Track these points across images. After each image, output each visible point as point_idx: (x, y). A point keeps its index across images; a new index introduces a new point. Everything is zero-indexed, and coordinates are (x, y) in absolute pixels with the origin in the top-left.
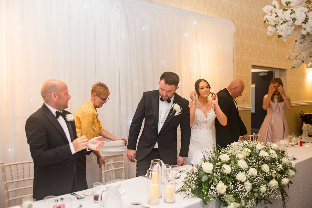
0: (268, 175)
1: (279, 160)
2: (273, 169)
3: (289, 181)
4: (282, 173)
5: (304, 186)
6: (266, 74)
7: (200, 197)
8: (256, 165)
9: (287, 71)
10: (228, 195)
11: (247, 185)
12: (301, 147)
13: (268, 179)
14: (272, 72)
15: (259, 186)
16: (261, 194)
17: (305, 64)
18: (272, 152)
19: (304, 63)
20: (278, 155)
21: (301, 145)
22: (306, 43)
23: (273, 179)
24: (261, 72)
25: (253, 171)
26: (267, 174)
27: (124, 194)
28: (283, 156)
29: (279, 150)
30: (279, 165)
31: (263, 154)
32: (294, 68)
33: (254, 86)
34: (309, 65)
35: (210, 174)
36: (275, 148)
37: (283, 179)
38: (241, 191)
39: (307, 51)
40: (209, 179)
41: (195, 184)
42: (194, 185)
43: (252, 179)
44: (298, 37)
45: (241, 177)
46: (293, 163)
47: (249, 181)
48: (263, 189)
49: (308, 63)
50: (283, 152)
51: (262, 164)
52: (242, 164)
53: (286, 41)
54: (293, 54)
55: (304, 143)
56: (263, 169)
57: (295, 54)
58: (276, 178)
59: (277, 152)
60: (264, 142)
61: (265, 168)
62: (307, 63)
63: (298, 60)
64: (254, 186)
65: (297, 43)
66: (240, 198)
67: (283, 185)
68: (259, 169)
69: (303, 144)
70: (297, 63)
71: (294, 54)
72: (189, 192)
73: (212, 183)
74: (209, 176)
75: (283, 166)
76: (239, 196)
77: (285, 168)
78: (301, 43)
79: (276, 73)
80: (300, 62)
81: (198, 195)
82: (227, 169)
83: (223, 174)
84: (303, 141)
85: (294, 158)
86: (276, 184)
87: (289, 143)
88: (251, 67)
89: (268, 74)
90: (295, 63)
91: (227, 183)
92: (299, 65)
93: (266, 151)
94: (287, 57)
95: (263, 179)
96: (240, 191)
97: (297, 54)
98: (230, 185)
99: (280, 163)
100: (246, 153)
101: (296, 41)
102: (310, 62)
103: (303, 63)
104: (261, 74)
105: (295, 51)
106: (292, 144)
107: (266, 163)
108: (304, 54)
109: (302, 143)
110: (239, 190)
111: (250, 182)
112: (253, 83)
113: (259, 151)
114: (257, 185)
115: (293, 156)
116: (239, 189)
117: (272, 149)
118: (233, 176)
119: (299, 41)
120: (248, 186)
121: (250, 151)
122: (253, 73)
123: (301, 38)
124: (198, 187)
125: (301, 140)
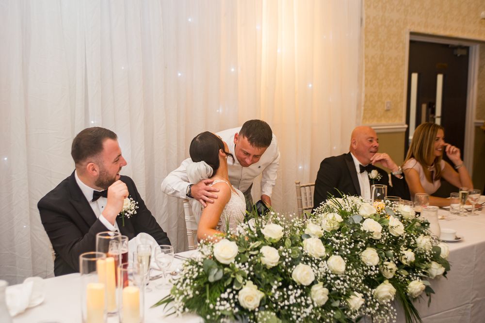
0: (373, 273)
1: (409, 241)
2: (389, 261)
3: (424, 287)
4: (412, 268)
5: (478, 299)
7: (200, 315)
8: (348, 250)
10: (263, 313)
11: (317, 293)
13: (373, 282)
15: (347, 296)
16: (349, 313)
18: (393, 222)
20: (408, 229)
23: (385, 282)
25: (337, 263)
26: (371, 270)
27: (41, 304)
30: (405, 252)
31: (372, 227)
35: (227, 266)
36: (405, 216)
37: (411, 281)
38: (299, 305)
40: (226, 276)
41: (192, 287)
42: (189, 288)
43: (332, 279)
45: (302, 274)
46: (445, 250)
47: (322, 283)
48: (356, 301)
50: (425, 225)
51: (364, 248)
52: (313, 247)
56: (363, 259)
58: (394, 281)
61: (370, 257)
64: (334, 295)
66: (293, 319)
67: (411, 294)
68: (353, 260)
72: (178, 303)
73: (231, 286)
74: (226, 269)
75: (416, 256)
76: (291, 315)
77: (421, 259)
81: (199, 309)
82: (270, 257)
83: (257, 266)
85: (457, 238)
86: (390, 292)
88: (408, 36)
91: (265, 287)
93: (378, 220)
95: (360, 281)
96: (294, 305)
98: (273, 291)
99: (408, 247)
100: (331, 223)
107: (376, 247)
110: (291, 302)
111: (326, 285)
113: (361, 220)
114: (343, 294)
115: (455, 233)
116: (292, 300)
118: (286, 271)
120: (320, 294)
121: (339, 219)
124: (197, 292)
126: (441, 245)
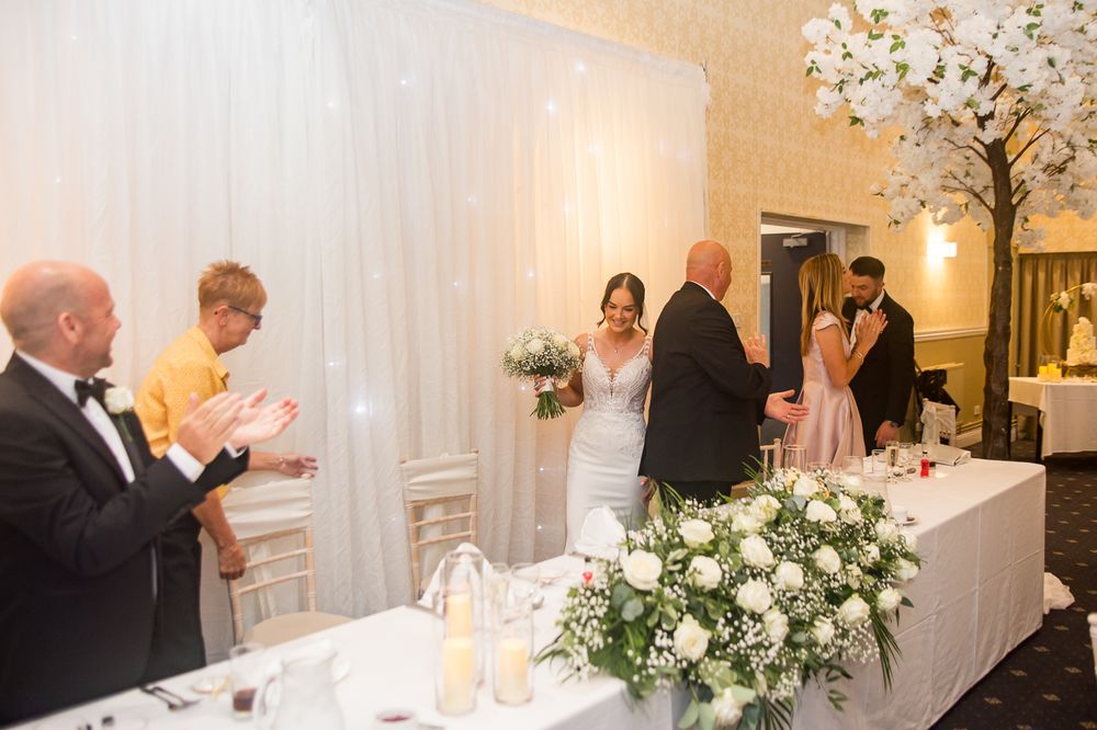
0: (836, 585)
1: (868, 529)
2: (851, 563)
3: (900, 599)
4: (877, 571)
5: (941, 606)
6: (804, 242)
7: (619, 676)
8: (800, 552)
9: (870, 233)
10: (714, 663)
11: (775, 623)
12: (925, 479)
13: (835, 598)
14: (824, 235)
15: (811, 624)
16: (819, 650)
17: (930, 210)
18: (846, 503)
19: (927, 208)
20: (864, 511)
21: (924, 473)
22: (932, 147)
23: (853, 596)
24: (788, 236)
25: (790, 574)
26: (834, 579)
27: (346, 677)
28: (878, 515)
29: (865, 497)
30: (867, 548)
31: (819, 512)
32: (897, 222)
33: (766, 279)
34: (940, 215)
35: (649, 593)
36: (854, 492)
37: (881, 591)
38: (758, 646)
39: (936, 171)
40: (649, 610)
41: (601, 631)
42: (596, 633)
43: (788, 599)
44: (909, 126)
45: (752, 595)
46: (911, 538)
47: (778, 607)
48: (824, 631)
49: (939, 209)
50: (879, 503)
51: (816, 548)
52: (756, 551)
53: (875, 136)
54: (892, 179)
55: (933, 464)
56: (820, 564)
57: (898, 177)
58: (861, 591)
59: (859, 503)
60: (819, 471)
61: (828, 558)
62: (936, 210)
63: (908, 199)
64: (796, 625)
65: (904, 143)
66: (751, 669)
67: (884, 612)
68: (808, 565)
69: (931, 471)
70: (904, 210)
71: (895, 181)
72: (581, 657)
73: (659, 625)
74: (649, 599)
75: (882, 549)
76: (748, 662)
77: (888, 554)
78: (918, 145)
79: (834, 237)
80: (914, 204)
81: (612, 669)
82: (708, 573)
83: (693, 591)
84: (931, 460)
85: (909, 520)
86: (863, 611)
87: (890, 469)
88: (759, 218)
89: (810, 242)
90: (898, 206)
91: (707, 622)
92: (913, 214)
93: (828, 502)
94: (874, 188)
95: (823, 599)
96: (752, 648)
97: (905, 179)
98: (720, 627)
99: (870, 540)
100: (765, 511)
101: (902, 138)
102: (944, 206)
103: (924, 207)
104: (787, 243)
105: (898, 170)
106: (896, 469)
107: (829, 543)
108: (929, 181)
109: (927, 466)
110: (750, 643)
111: (783, 610)
112: (764, 270)
113: (804, 503)
114: (805, 621)
115: (906, 512)
116: (751, 639)
117: (843, 492)
118: (727, 594)
119: (912, 137)
120: (777, 626)
121: (776, 504)
122: (765, 238)
123: (917, 128)
124: (610, 640)
125: (925, 457)
126: (905, 532)
